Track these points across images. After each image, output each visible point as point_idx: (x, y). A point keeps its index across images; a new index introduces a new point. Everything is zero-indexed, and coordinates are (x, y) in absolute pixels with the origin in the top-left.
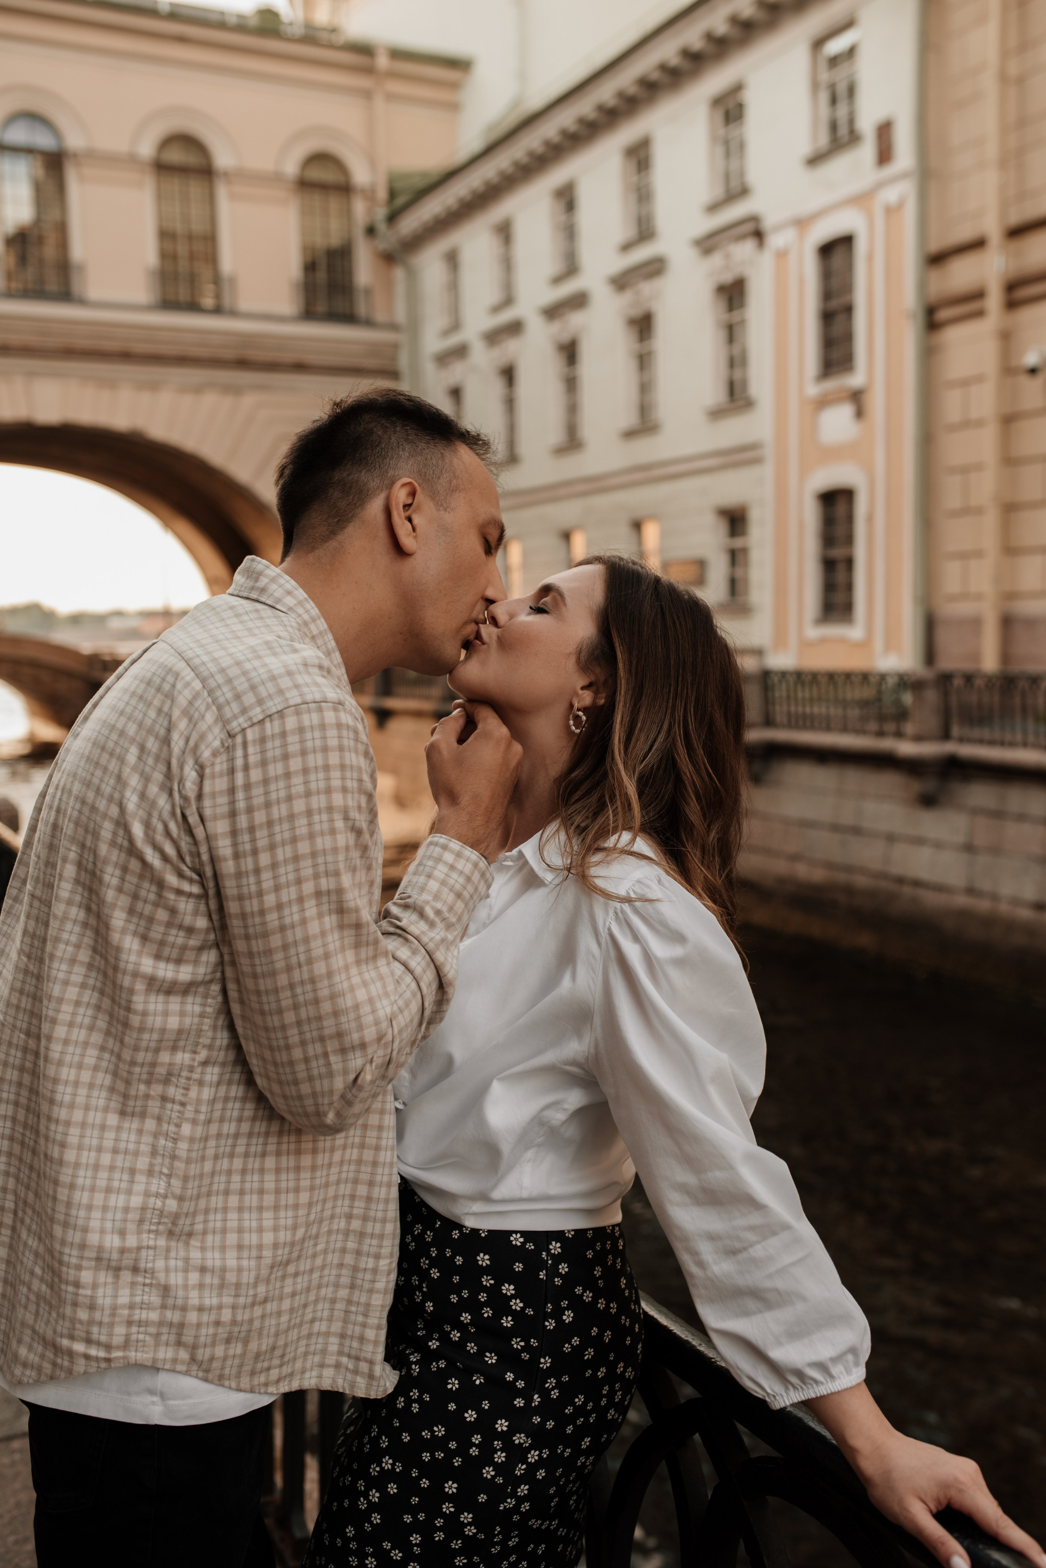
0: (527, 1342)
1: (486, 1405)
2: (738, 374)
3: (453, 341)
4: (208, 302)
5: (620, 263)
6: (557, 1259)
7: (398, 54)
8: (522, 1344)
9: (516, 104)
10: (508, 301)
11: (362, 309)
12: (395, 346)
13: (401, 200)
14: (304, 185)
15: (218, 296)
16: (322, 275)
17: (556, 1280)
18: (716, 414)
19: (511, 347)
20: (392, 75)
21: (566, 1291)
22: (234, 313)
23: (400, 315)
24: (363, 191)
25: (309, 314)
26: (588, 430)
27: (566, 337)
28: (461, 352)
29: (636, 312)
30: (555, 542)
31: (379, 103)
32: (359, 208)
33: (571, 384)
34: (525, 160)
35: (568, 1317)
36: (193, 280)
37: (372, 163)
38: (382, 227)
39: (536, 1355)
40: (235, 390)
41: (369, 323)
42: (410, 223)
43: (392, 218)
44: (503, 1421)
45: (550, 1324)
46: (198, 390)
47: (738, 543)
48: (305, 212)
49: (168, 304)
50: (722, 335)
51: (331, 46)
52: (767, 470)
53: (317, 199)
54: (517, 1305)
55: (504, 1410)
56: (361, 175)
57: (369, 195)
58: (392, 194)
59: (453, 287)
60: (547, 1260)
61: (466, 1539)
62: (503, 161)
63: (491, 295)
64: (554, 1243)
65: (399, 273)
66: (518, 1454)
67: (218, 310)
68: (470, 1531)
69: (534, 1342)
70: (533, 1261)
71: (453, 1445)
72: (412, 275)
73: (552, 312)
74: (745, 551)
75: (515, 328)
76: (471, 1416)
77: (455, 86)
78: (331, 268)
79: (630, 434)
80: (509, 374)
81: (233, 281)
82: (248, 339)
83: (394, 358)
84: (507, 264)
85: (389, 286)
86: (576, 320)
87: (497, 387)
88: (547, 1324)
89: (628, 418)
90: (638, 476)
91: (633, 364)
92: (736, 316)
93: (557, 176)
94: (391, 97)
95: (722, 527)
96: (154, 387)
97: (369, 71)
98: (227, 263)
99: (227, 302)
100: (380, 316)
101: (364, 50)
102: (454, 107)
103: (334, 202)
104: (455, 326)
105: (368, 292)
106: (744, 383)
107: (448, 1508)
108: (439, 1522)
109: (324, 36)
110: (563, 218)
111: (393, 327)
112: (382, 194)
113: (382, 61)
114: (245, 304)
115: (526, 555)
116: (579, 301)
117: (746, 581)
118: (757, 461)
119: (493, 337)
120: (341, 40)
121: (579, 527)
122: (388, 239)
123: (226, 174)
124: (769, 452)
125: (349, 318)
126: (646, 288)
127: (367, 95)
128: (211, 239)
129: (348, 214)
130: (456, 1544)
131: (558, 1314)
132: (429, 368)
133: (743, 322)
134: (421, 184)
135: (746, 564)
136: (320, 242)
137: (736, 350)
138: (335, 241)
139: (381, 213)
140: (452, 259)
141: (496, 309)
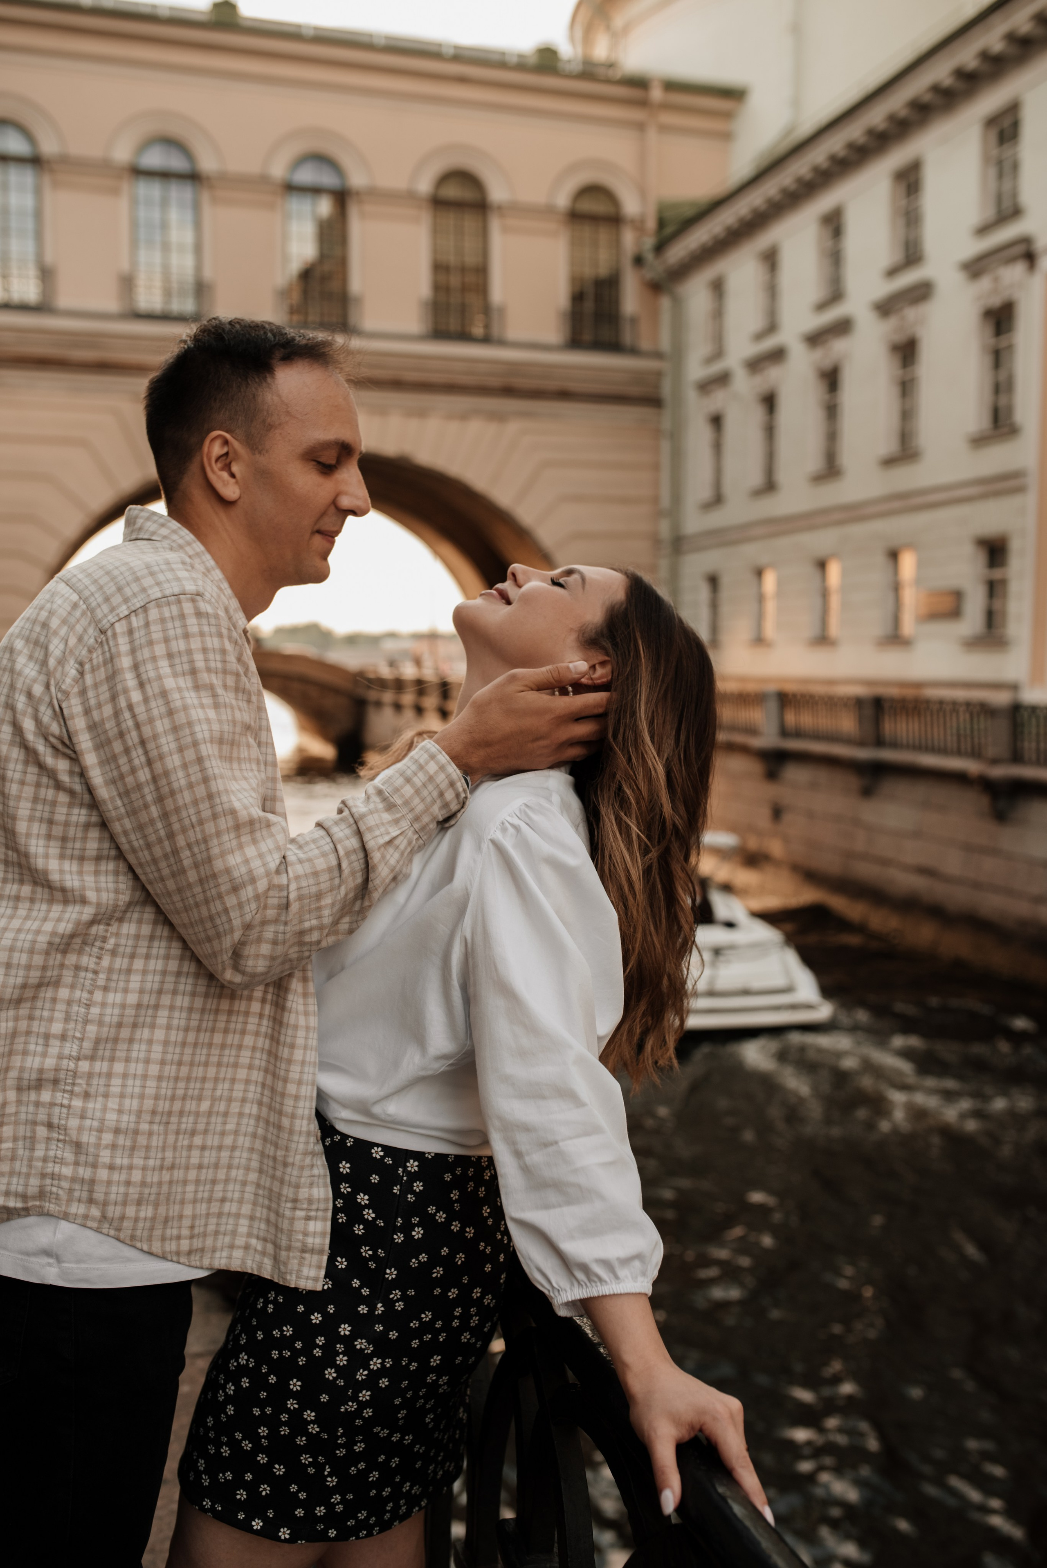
0: (375, 1252)
1: (331, 1309)
2: (1003, 401)
3: (716, 368)
4: (478, 330)
5: (883, 289)
6: (413, 1177)
7: (671, 86)
8: (370, 1252)
9: (789, 131)
10: (772, 327)
11: (627, 338)
12: (659, 374)
13: (669, 230)
14: (575, 217)
15: (487, 326)
16: (589, 306)
17: (409, 1196)
18: (979, 441)
19: (773, 374)
20: (665, 107)
21: (419, 1208)
22: (502, 343)
23: (665, 343)
24: (632, 221)
25: (575, 343)
26: (847, 458)
27: (827, 364)
28: (723, 379)
29: (900, 338)
30: (811, 571)
31: (652, 135)
32: (628, 239)
33: (832, 411)
34: (793, 187)
35: (418, 1233)
36: (463, 310)
37: (643, 192)
38: (649, 257)
39: (383, 1264)
40: (498, 417)
41: (634, 351)
42: (678, 252)
43: (660, 247)
44: (347, 1325)
45: (399, 1238)
46: (464, 417)
47: (997, 574)
48: (575, 244)
49: (439, 333)
50: (988, 360)
51: (608, 81)
52: (1030, 500)
53: (587, 231)
54: (369, 1215)
55: (348, 1314)
56: (631, 206)
57: (639, 225)
58: (661, 223)
59: (718, 314)
60: (403, 1176)
61: (309, 1436)
62: (771, 189)
63: (755, 322)
64: (411, 1161)
65: (665, 302)
66: (360, 1359)
67: (486, 340)
68: (314, 1429)
69: (381, 1253)
70: (389, 1175)
71: (299, 1345)
72: (678, 303)
73: (815, 339)
74: (1003, 582)
75: (778, 355)
76: (316, 1318)
77: (728, 116)
78: (598, 298)
79: (889, 462)
80: (769, 401)
81: (502, 310)
82: (514, 368)
83: (657, 386)
84: (772, 291)
85: (654, 315)
86: (839, 346)
87: (757, 414)
88: (395, 1237)
89: (887, 445)
90: (896, 505)
91: (895, 391)
92: (1003, 342)
93: (824, 203)
94: (664, 129)
95: (981, 558)
96: (422, 414)
97: (643, 103)
98: (497, 293)
99: (495, 331)
100: (645, 344)
101: (639, 83)
102: (727, 137)
103: (604, 234)
104: (718, 353)
105: (634, 321)
106: (1010, 409)
107: (292, 1404)
108: (284, 1417)
109: (601, 71)
110: (829, 243)
111: (658, 355)
112: (651, 224)
113: (656, 94)
114: (513, 333)
115: (780, 583)
116: (843, 327)
117: (1004, 614)
118: (1020, 490)
119: (755, 365)
120: (618, 74)
121: (834, 555)
122: (656, 268)
123: (500, 208)
124: (1033, 481)
125: (614, 346)
126: (911, 313)
127: (641, 127)
128: (482, 271)
129: (617, 243)
130: (301, 1441)
131: (407, 1229)
132: (691, 395)
133: (1010, 347)
134: (689, 213)
135: (1005, 596)
136: (588, 272)
137: (1003, 376)
138: (603, 271)
139: (649, 242)
140: (718, 287)
141: (759, 336)
